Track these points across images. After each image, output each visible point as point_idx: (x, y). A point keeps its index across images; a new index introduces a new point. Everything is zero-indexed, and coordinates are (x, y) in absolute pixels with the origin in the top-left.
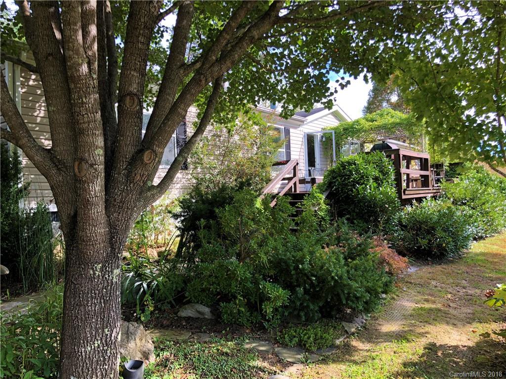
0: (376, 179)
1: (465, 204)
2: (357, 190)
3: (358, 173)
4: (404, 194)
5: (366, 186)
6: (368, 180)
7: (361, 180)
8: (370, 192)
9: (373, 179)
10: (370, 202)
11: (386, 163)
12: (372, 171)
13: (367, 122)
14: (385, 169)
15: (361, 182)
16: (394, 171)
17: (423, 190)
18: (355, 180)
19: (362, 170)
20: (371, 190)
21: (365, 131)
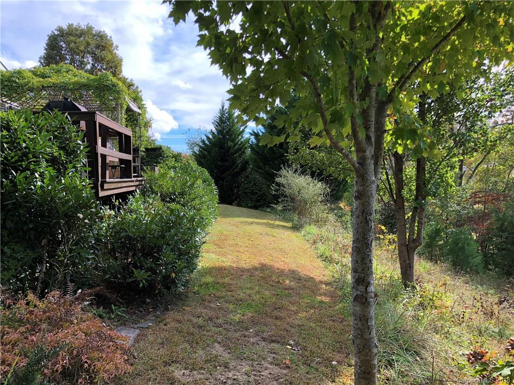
0: (53, 161)
1: (173, 200)
2: (11, 181)
3: (15, 148)
4: (103, 189)
5: (33, 174)
6: (37, 163)
7: (23, 161)
8: (41, 187)
9: (47, 161)
10: (41, 205)
11: (73, 134)
12: (45, 146)
13: (34, 77)
14: (71, 144)
15: (21, 166)
16: (87, 150)
17: (126, 182)
18: (7, 160)
19: (25, 142)
20: (43, 182)
21: (31, 90)
